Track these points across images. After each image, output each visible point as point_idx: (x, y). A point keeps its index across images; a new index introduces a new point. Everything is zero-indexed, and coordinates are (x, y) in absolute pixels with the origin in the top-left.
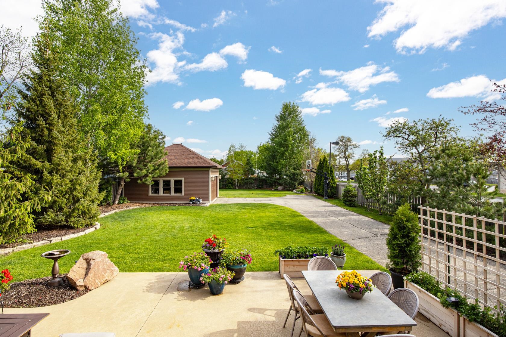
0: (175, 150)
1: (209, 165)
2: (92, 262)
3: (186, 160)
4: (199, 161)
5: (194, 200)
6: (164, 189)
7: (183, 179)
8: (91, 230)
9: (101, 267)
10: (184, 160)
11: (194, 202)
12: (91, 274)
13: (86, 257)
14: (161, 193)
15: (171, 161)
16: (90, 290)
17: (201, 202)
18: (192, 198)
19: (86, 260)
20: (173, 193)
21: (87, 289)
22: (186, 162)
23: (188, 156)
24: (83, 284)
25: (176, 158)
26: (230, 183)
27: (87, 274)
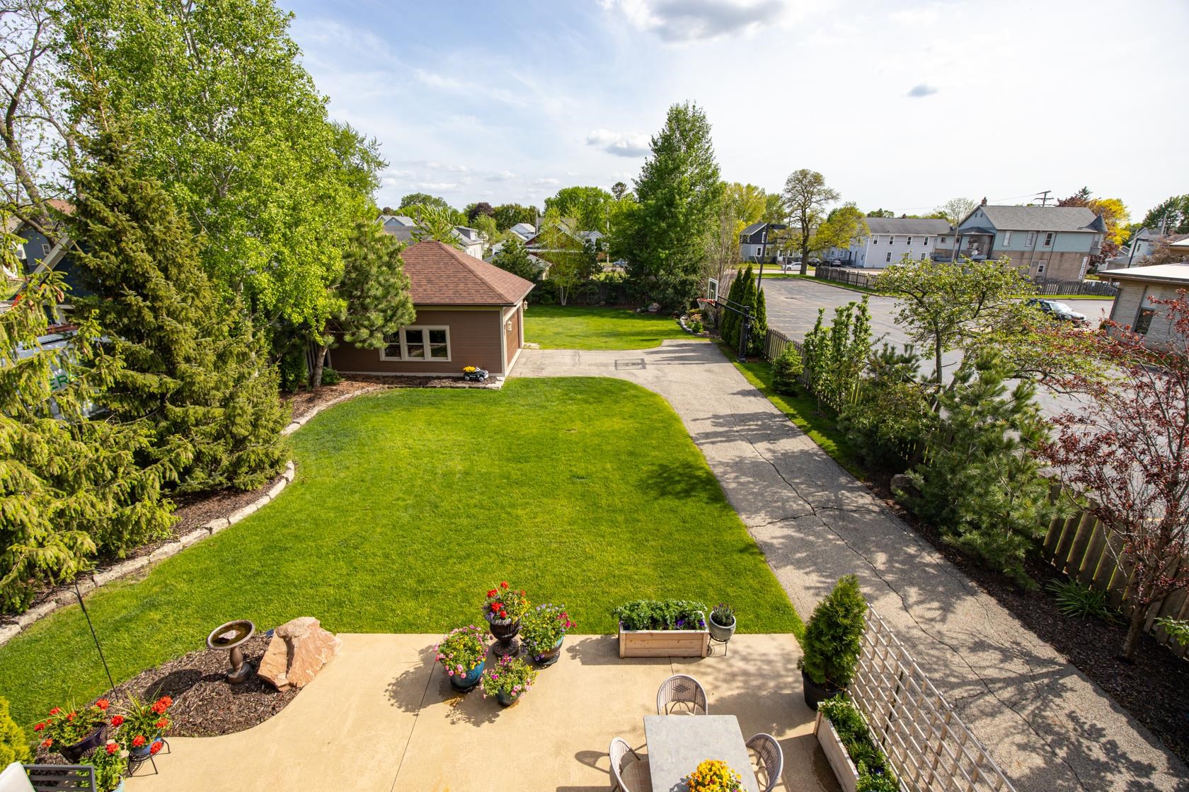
0: (426, 258)
1: (499, 301)
2: (294, 641)
3: (451, 286)
4: (478, 291)
5: (472, 373)
6: (410, 349)
7: (447, 328)
8: (280, 487)
9: (311, 647)
10: (447, 286)
11: (475, 378)
12: (296, 664)
13: (282, 633)
14: (405, 357)
15: (420, 290)
16: (301, 689)
17: (487, 376)
18: (469, 369)
19: (284, 637)
20: (429, 358)
21: (294, 688)
22: (451, 292)
23: (455, 277)
24: (287, 682)
25: (430, 281)
26: (548, 292)
27: (289, 665)
